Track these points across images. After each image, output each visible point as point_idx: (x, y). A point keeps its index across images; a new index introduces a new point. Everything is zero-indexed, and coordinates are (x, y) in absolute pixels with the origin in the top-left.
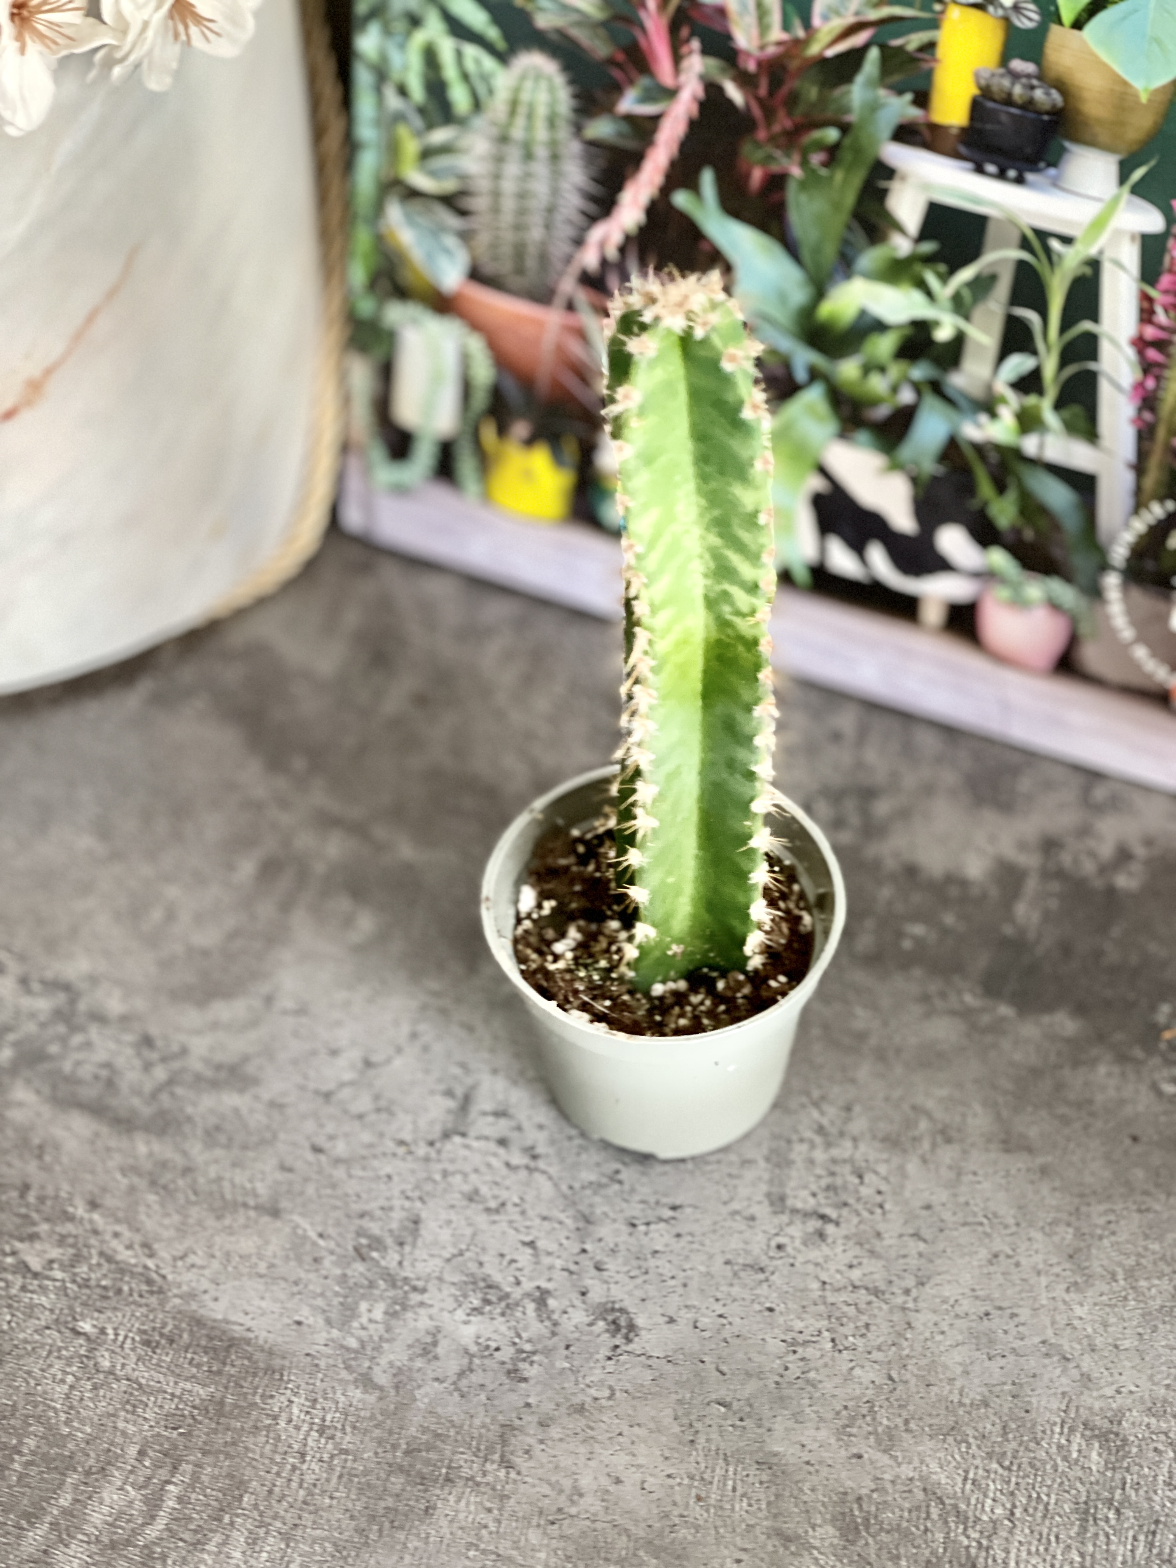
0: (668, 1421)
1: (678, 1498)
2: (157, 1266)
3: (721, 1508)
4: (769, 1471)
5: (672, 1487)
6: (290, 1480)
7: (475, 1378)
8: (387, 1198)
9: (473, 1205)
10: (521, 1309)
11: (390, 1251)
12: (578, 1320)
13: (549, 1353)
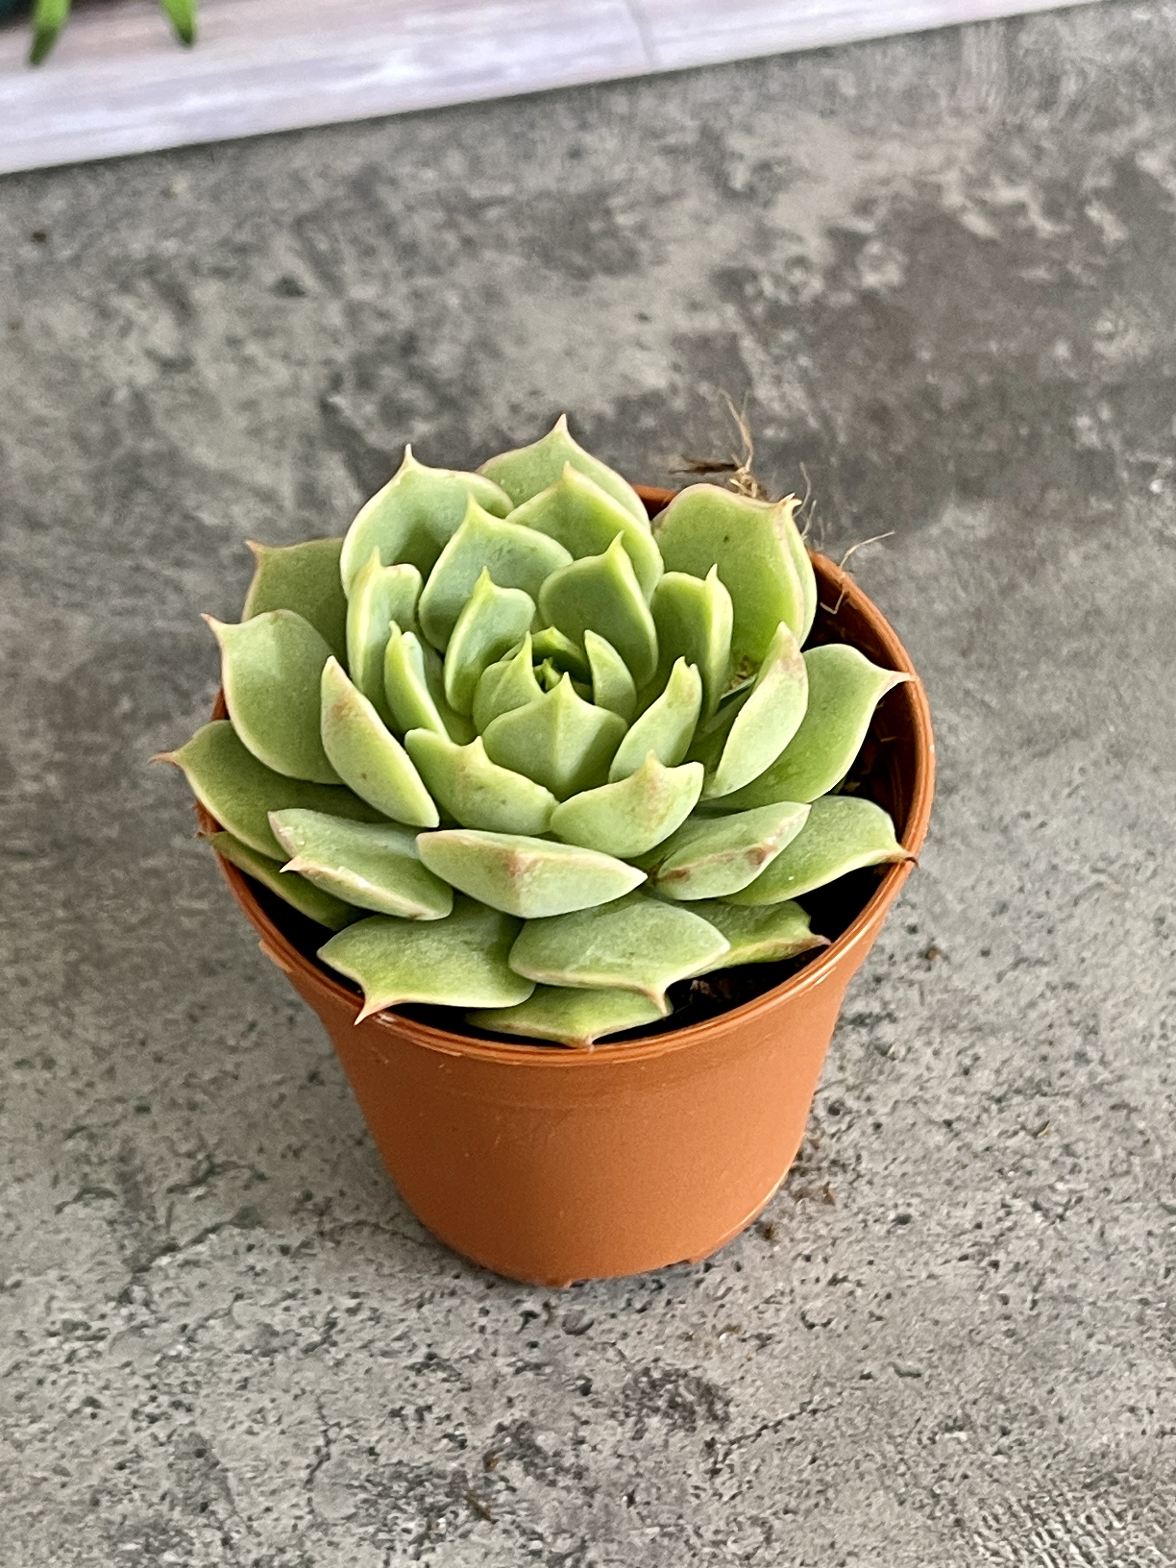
0: (892, 1514)
4: (1117, 1489)
8: (116, 1443)
9: (279, 1358)
10: (501, 1485)
11: (193, 1533)
12: (612, 1441)
13: (608, 1530)
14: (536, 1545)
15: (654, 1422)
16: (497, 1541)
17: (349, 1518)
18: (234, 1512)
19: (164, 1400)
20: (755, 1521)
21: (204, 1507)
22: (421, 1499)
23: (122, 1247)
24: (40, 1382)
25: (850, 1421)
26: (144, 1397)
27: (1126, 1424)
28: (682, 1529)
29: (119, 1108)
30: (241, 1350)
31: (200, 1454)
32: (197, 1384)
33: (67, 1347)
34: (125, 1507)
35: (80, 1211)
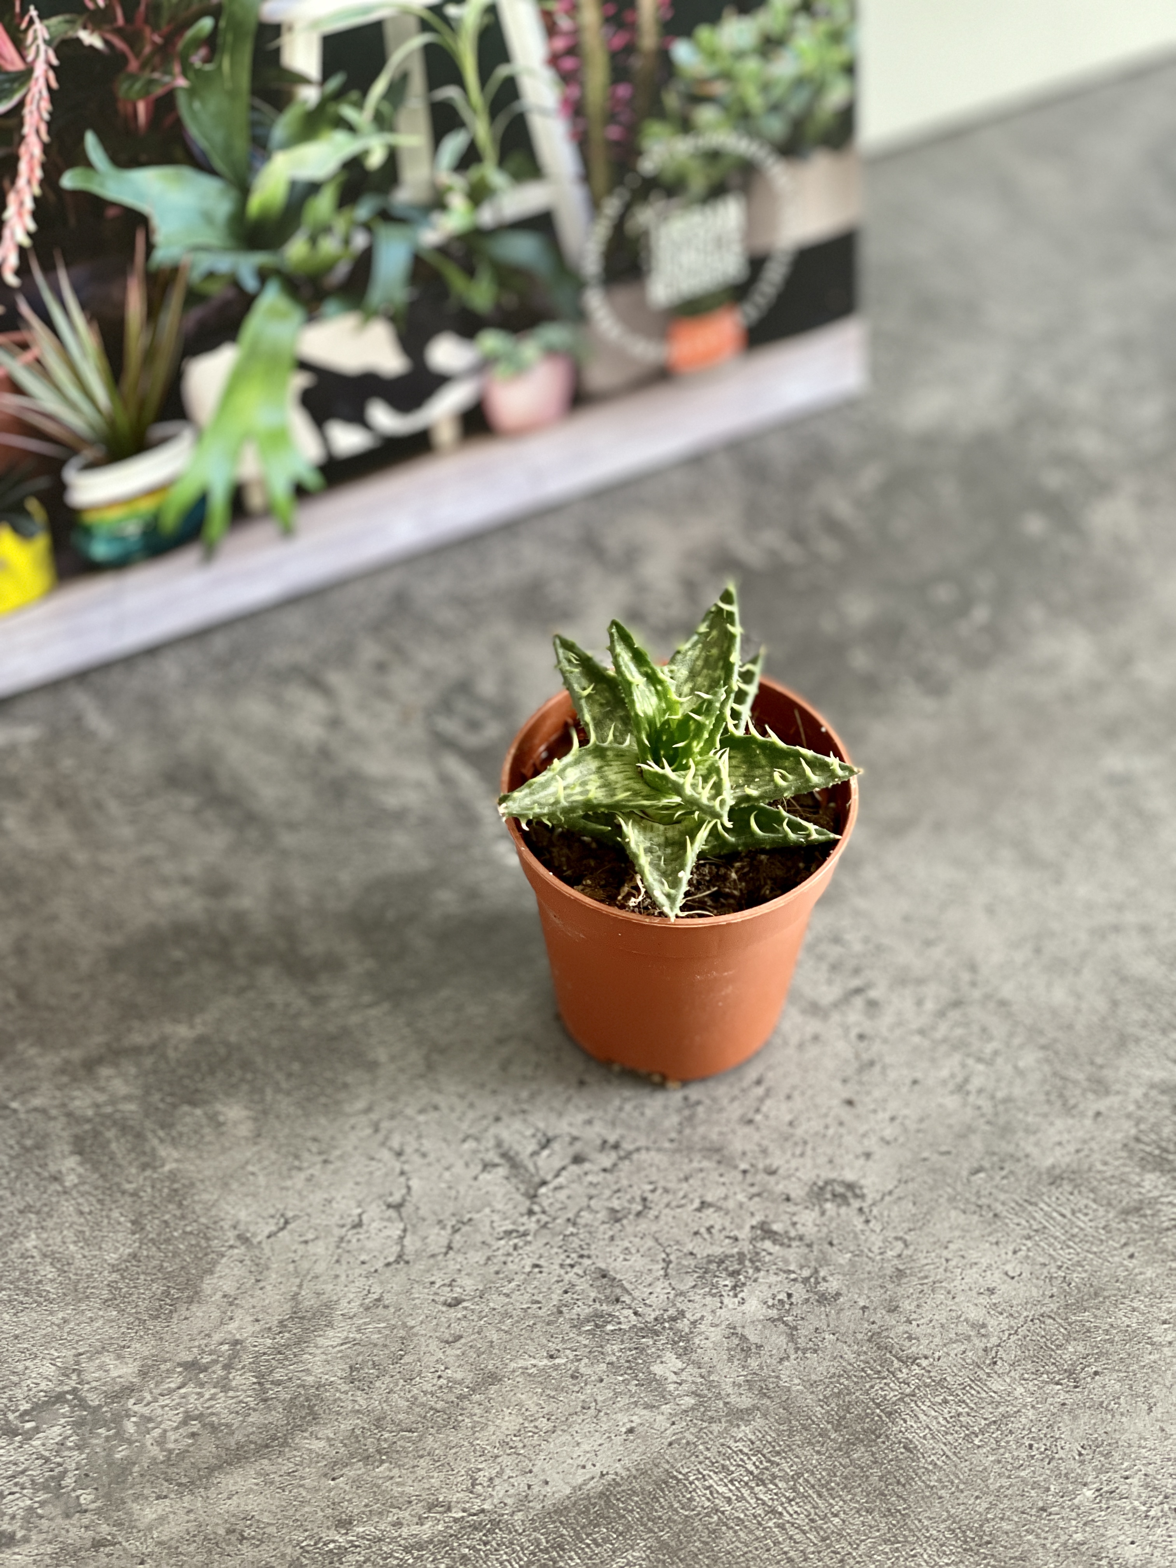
0: (962, 1219)
1: (1041, 1260)
2: (464, 1511)
3: (1073, 1236)
4: (1065, 1182)
5: (1027, 1257)
6: (791, 1538)
7: (804, 1331)
8: (558, 1282)
9: (625, 1222)
10: (764, 1253)
11: (617, 1314)
12: (810, 1220)
13: (826, 1260)
14: (793, 1276)
15: (828, 1206)
16: (773, 1279)
17: (694, 1287)
18: (634, 1299)
19: (574, 1255)
20: (897, 1238)
21: (617, 1300)
22: (726, 1269)
23: (518, 1189)
24: (505, 1263)
25: (925, 1182)
26: (563, 1256)
27: (1058, 1151)
28: (862, 1251)
29: (485, 1122)
30: (603, 1223)
31: (604, 1276)
32: (588, 1244)
33: (511, 1243)
34: (576, 1310)
35: (485, 1177)
